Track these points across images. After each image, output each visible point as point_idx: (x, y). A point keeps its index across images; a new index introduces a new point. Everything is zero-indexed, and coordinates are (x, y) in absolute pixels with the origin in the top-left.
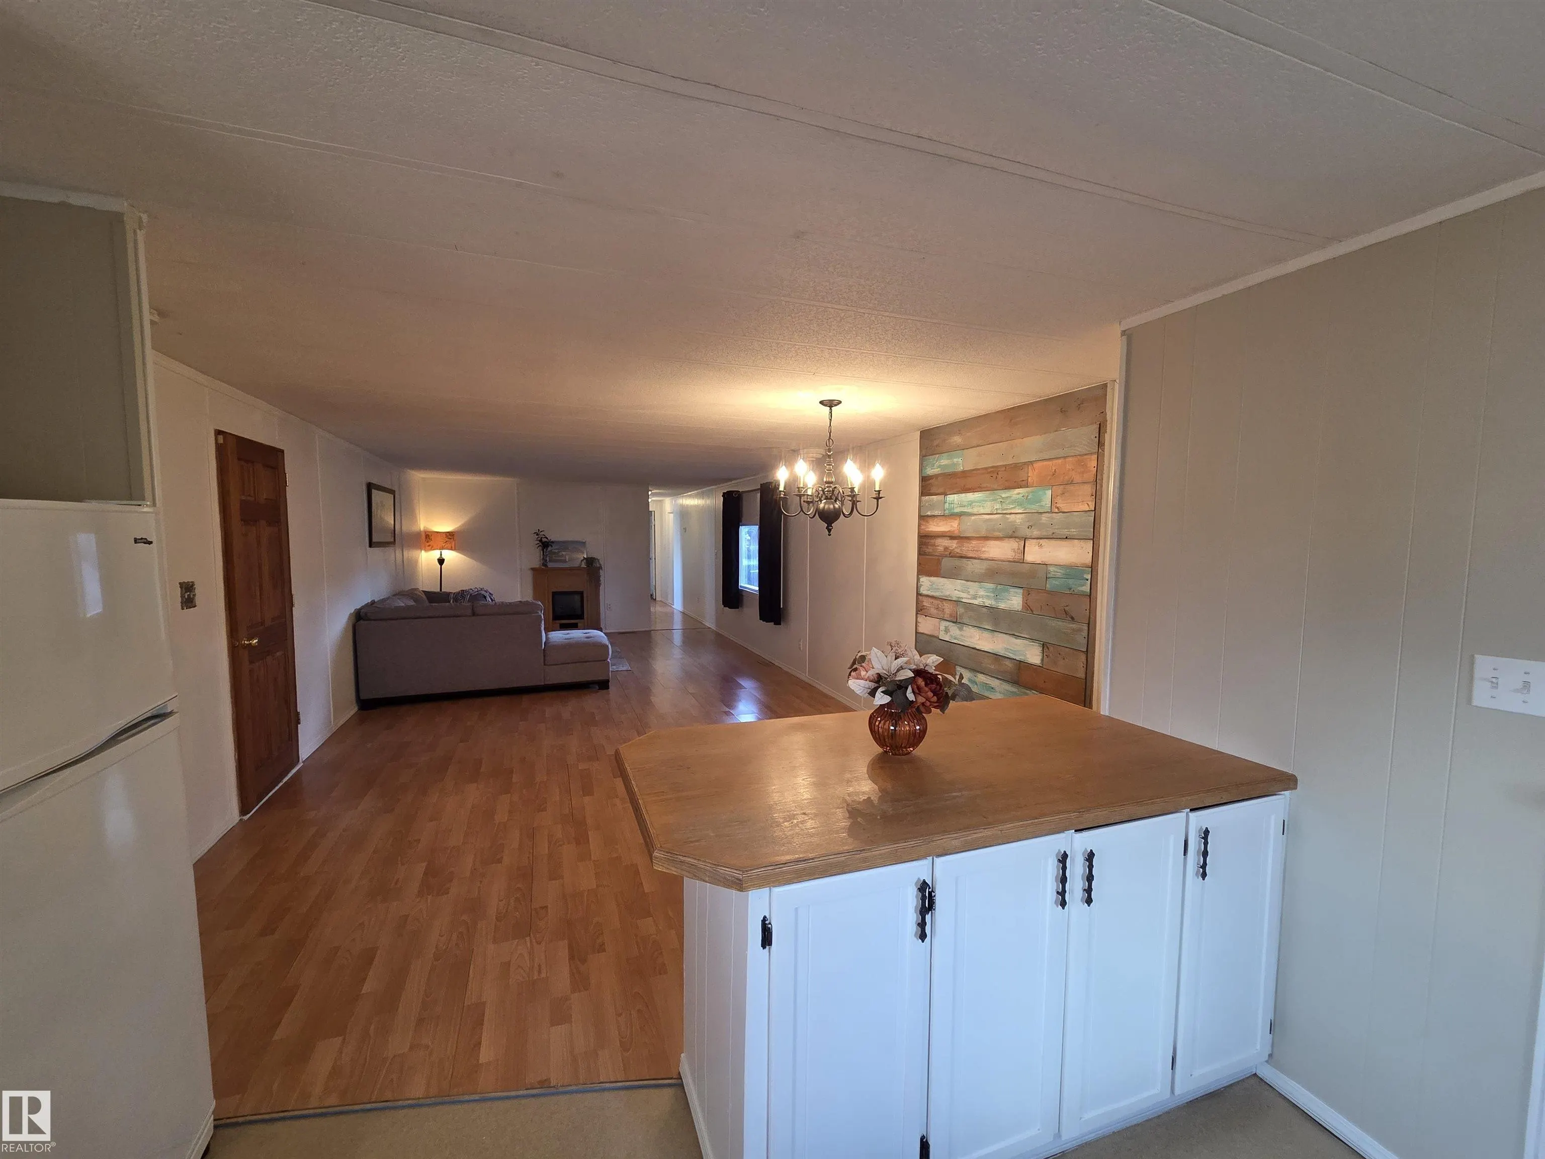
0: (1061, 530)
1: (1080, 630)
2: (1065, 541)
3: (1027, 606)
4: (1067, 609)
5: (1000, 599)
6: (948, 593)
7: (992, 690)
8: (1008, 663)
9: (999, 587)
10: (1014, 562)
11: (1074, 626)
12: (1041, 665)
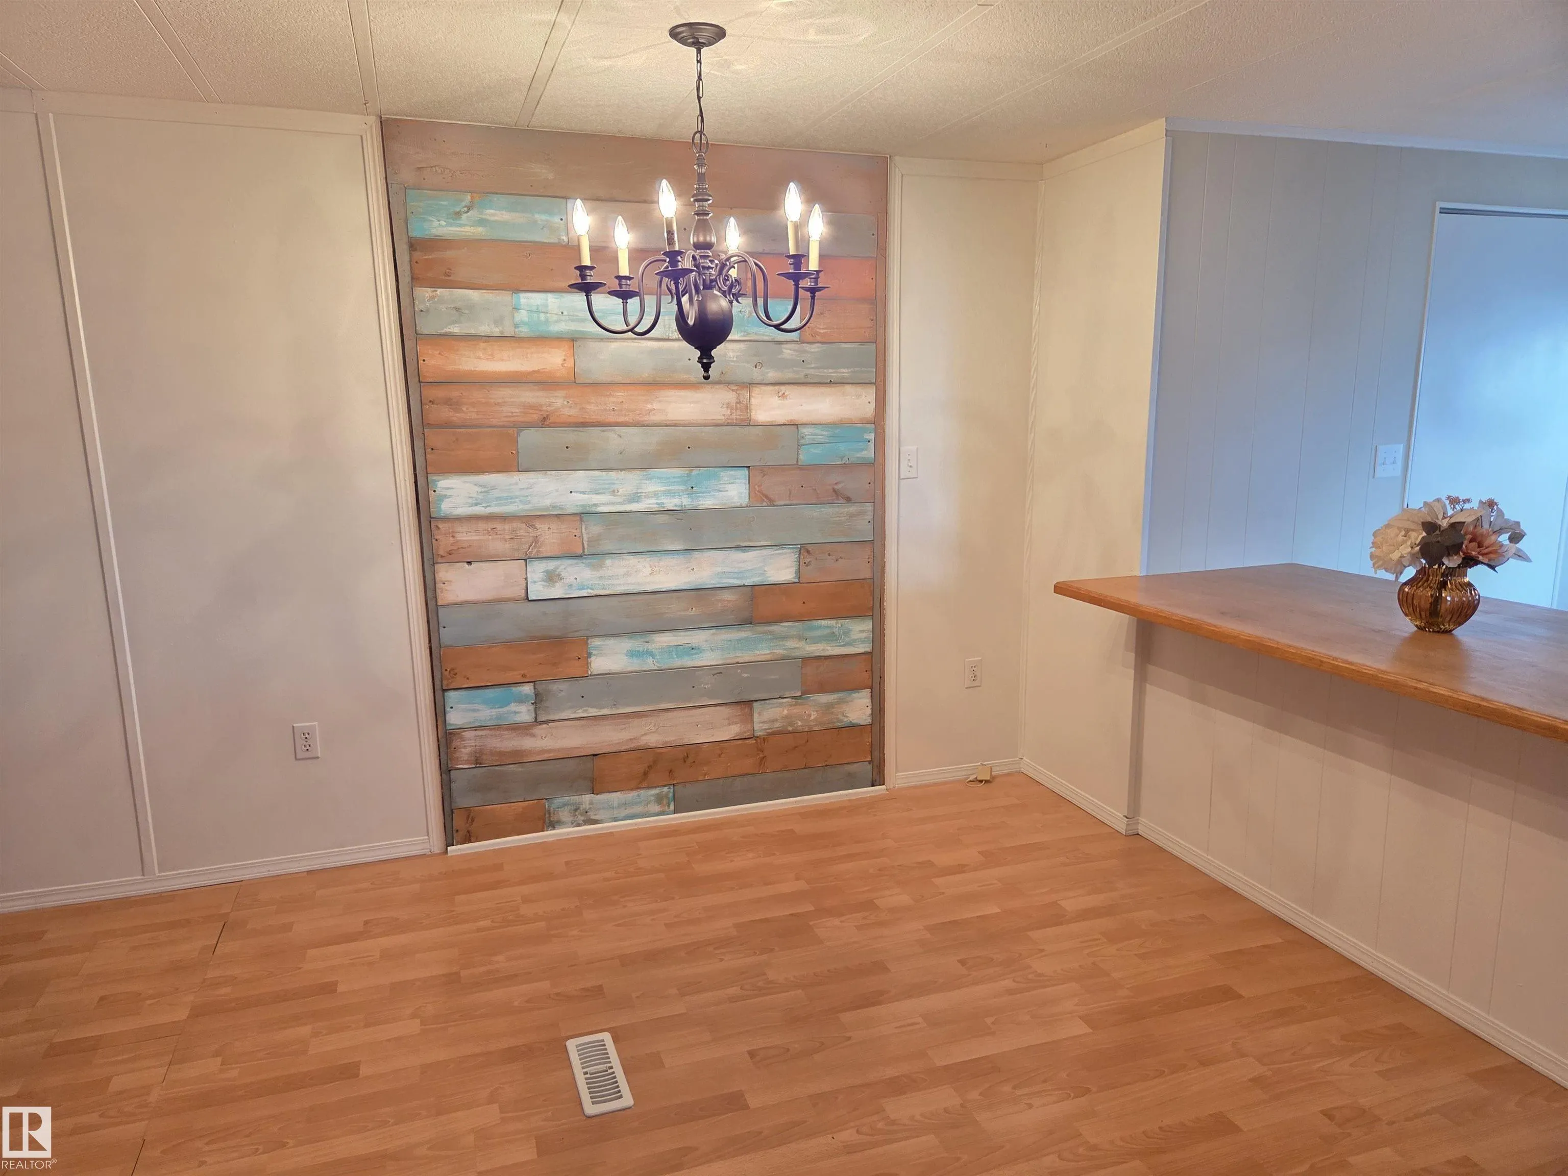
0: (821, 370)
1: (862, 513)
2: (830, 387)
3: (759, 496)
4: (836, 487)
5: (701, 492)
6: (547, 502)
7: (694, 651)
8: (727, 596)
9: (695, 472)
10: (728, 425)
11: (852, 509)
12: (797, 580)
